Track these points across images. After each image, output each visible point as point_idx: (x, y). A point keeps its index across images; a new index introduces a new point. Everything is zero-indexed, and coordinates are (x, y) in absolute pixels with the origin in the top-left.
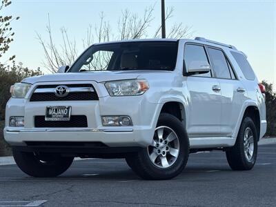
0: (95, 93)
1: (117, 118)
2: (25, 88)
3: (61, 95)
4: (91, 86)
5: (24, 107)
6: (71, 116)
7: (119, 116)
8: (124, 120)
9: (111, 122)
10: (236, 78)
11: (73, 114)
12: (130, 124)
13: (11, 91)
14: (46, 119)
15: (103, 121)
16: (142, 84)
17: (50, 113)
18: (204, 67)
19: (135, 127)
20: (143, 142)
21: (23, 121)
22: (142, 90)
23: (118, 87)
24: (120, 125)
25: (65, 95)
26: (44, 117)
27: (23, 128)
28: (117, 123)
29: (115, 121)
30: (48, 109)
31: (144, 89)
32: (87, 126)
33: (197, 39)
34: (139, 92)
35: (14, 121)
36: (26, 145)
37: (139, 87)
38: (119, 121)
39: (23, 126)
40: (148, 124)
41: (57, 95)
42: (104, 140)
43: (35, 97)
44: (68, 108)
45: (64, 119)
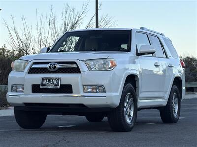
0: (78, 68)
1: (94, 87)
2: (23, 64)
3: (52, 70)
4: (75, 63)
5: (24, 78)
6: (60, 85)
7: (96, 85)
8: (99, 88)
9: (90, 90)
10: (167, 57)
11: (61, 84)
12: (104, 91)
13: (12, 66)
14: (41, 87)
15: (84, 89)
16: (112, 62)
17: (45, 82)
18: (151, 50)
19: (108, 94)
20: (113, 104)
21: (23, 88)
22: (112, 66)
23: (94, 64)
24: (97, 92)
25: (55, 69)
26: (40, 85)
27: (23, 93)
28: (95, 91)
29: (92, 89)
30: (43, 79)
31: (114, 65)
32: (72, 93)
33: (142, 28)
34: (110, 68)
35: (15, 88)
36: (24, 106)
37: (110, 64)
38: (96, 89)
39: (23, 92)
40: (117, 91)
41: (49, 69)
42: (85, 103)
43: (32, 71)
44: (58, 79)
45: (55, 87)
